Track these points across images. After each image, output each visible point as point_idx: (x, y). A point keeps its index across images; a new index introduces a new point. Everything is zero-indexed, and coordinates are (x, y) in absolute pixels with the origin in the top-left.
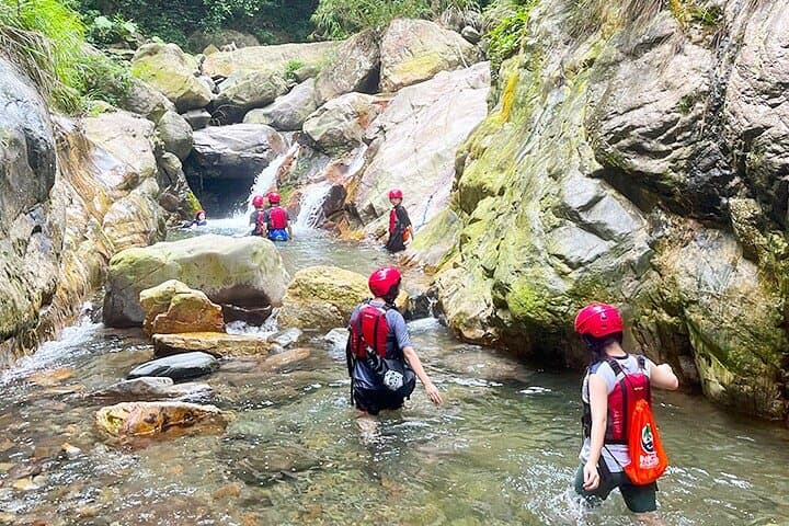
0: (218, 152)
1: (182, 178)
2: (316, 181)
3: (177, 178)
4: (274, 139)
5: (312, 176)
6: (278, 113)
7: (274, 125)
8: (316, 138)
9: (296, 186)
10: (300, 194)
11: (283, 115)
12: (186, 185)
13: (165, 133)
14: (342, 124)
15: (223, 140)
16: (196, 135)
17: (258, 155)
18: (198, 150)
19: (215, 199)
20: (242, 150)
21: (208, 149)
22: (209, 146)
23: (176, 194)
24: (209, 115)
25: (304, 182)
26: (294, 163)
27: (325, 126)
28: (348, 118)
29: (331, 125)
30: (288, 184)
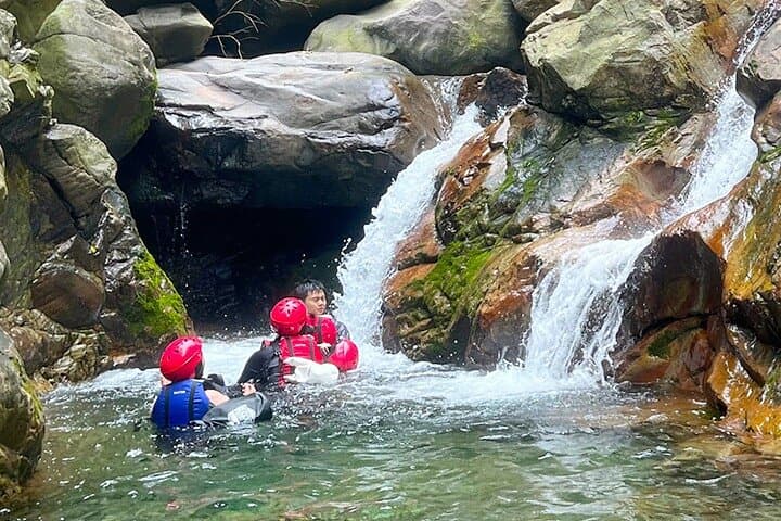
0: (238, 127)
1: (116, 209)
2: (585, 219)
3: (97, 208)
4: (412, 93)
5: (567, 199)
6: (408, 27)
7: (400, 56)
8: (577, 81)
9: (515, 235)
10: (533, 261)
11: (420, 31)
12: (129, 233)
13: (61, 62)
14: (658, 38)
15: (252, 92)
16: (165, 77)
17: (367, 139)
18: (173, 120)
19: (223, 273)
20: (317, 123)
21: (206, 121)
22: (209, 110)
23: (96, 264)
24: (206, 23)
25: (542, 220)
26: (498, 162)
27: (605, 42)
28: (673, 22)
29: (624, 40)
30: (482, 230)
